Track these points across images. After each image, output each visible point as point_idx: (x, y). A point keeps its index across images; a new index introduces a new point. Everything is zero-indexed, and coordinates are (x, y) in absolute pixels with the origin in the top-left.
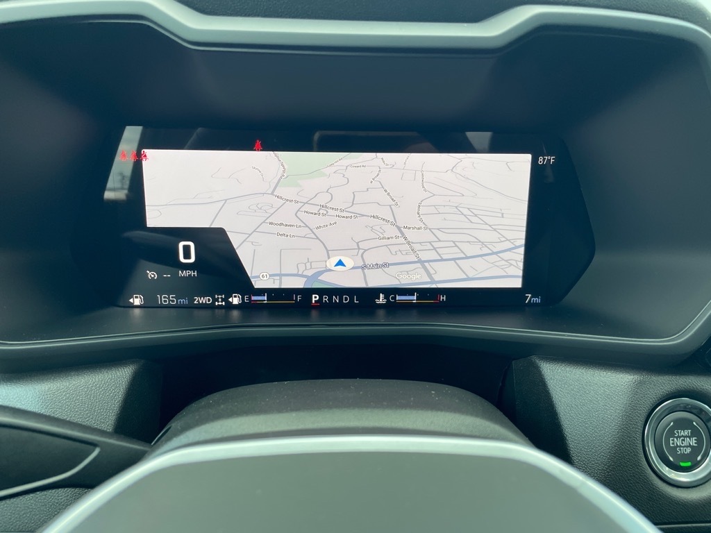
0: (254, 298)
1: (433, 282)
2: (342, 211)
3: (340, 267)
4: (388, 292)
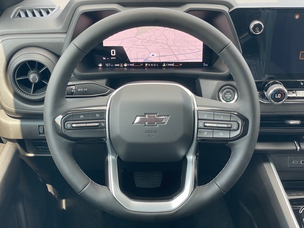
0: (130, 65)
1: (178, 60)
2: (153, 41)
3: (153, 56)
4: (166, 63)
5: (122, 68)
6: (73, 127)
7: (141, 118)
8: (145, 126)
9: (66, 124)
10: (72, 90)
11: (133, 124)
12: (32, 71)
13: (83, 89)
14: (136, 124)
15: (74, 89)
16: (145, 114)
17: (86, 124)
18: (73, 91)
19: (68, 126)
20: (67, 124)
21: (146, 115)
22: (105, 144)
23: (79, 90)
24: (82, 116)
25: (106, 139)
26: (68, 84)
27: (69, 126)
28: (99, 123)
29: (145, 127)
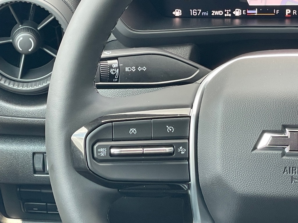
5: (230, 20)
6: (111, 155)
7: (273, 137)
8: (282, 157)
9: (95, 147)
10: (112, 71)
11: (254, 152)
12: (21, 27)
13: (136, 68)
14: (263, 152)
15: (116, 68)
16: (285, 127)
17: (142, 149)
18: (114, 72)
19: (100, 152)
20: (97, 148)
21: (287, 130)
22: (186, 197)
23: (127, 69)
24: (133, 131)
25: (189, 186)
26: (103, 56)
27: (103, 153)
28: (172, 148)
29: (284, 157)
